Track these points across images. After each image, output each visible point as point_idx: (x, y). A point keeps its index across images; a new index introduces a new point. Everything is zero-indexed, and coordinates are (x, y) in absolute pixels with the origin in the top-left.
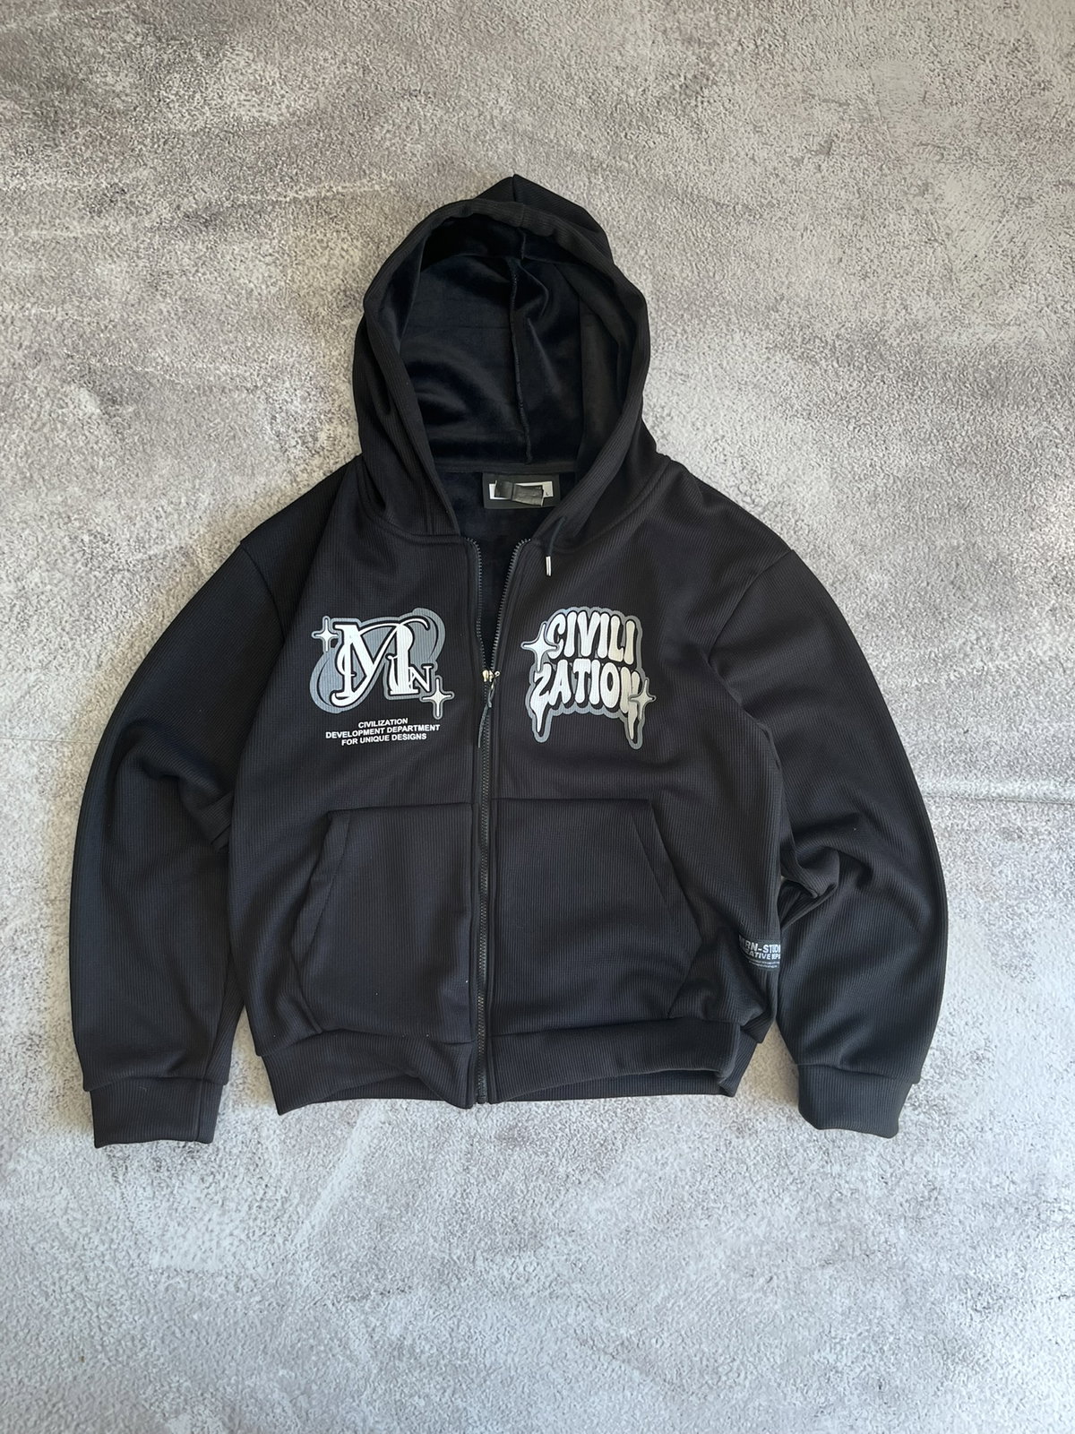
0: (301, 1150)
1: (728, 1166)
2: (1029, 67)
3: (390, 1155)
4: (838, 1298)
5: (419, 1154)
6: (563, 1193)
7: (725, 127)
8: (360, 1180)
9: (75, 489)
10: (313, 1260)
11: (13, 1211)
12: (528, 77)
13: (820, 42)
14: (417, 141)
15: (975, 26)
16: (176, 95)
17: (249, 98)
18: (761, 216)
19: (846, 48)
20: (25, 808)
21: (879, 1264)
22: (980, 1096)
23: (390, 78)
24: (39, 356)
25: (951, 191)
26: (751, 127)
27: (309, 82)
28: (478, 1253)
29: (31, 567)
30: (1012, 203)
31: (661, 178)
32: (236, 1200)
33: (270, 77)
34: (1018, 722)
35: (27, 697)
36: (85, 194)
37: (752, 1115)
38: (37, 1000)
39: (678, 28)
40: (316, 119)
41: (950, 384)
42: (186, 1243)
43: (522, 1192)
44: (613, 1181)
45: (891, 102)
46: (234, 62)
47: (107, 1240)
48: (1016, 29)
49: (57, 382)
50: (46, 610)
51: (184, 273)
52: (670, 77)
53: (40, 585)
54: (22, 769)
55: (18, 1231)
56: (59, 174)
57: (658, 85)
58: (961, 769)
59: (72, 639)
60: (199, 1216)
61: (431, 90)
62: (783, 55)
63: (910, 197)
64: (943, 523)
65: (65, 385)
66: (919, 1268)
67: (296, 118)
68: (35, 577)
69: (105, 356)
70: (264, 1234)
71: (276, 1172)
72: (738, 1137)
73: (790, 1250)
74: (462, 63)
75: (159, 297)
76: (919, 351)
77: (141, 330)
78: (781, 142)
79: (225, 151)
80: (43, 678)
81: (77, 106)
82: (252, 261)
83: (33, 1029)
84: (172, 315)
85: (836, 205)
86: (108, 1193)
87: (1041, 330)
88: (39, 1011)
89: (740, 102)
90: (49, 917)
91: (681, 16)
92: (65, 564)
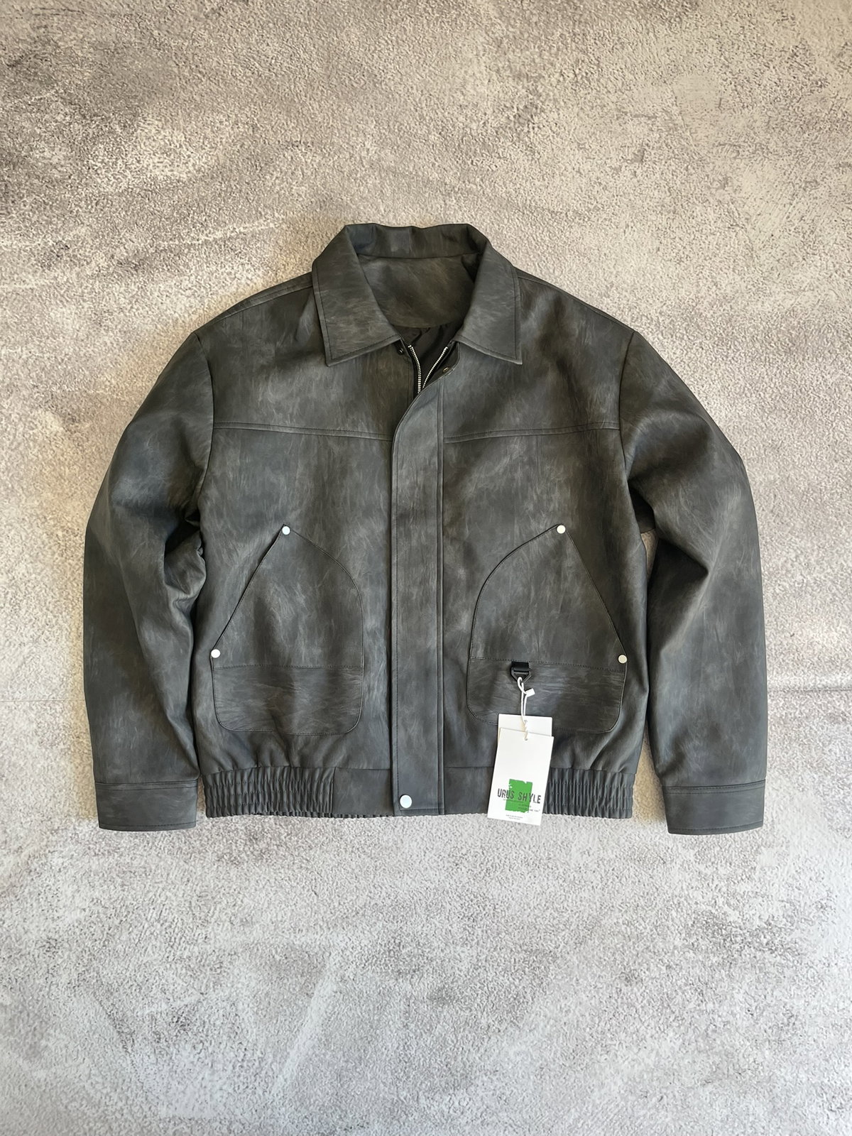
0: (271, 1018)
1: (620, 1010)
2: (807, 69)
3: (343, 1018)
4: (717, 1109)
5: (367, 1016)
6: (486, 1040)
7: (554, 147)
8: (320, 1040)
9: (48, 495)
10: (288, 1106)
11: (48, 1080)
12: (388, 122)
13: (629, 65)
14: (301, 184)
15: (759, 38)
16: (103, 162)
17: (161, 160)
18: (589, 218)
19: (651, 68)
20: (29, 756)
21: (750, 1080)
22: (826, 939)
23: (275, 133)
24: (11, 389)
25: (748, 182)
26: (576, 144)
27: (209, 143)
28: (421, 1093)
29: (18, 561)
30: (800, 187)
31: (504, 195)
32: (222, 1061)
33: (177, 141)
34: (836, 625)
35: (23, 667)
36: (36, 252)
37: (637, 967)
38: (51, 911)
39: (509, 66)
40: (218, 173)
41: (757, 345)
42: (186, 1098)
43: (453, 1042)
44: (526, 1028)
45: (691, 110)
46: (146, 131)
47: (124, 1098)
48: (793, 37)
49: (27, 409)
50: (33, 594)
51: (121, 310)
52: (505, 109)
53: (26, 574)
54: (24, 725)
55: (54, 1094)
56: (13, 236)
57: (496, 117)
58: (790, 666)
59: (55, 617)
60: (194, 1075)
61: (309, 140)
62: (598, 81)
63: (713, 191)
64: (761, 461)
65: (34, 411)
66: (782, 1080)
67: (201, 174)
68: (21, 569)
69: (64, 383)
70: (247, 1087)
71: (251, 1038)
72: (626, 986)
73: (676, 1074)
74: (332, 115)
75: (103, 331)
76: (730, 320)
77: (91, 360)
78: (601, 156)
79: (146, 206)
80: (34, 650)
81: (23, 179)
82: (176, 295)
83: (50, 935)
84: (115, 345)
85: (651, 204)
86: (121, 1061)
87: (832, 293)
88: (53, 919)
89: (565, 125)
90: (54, 843)
91: (510, 55)
92: (45, 556)
